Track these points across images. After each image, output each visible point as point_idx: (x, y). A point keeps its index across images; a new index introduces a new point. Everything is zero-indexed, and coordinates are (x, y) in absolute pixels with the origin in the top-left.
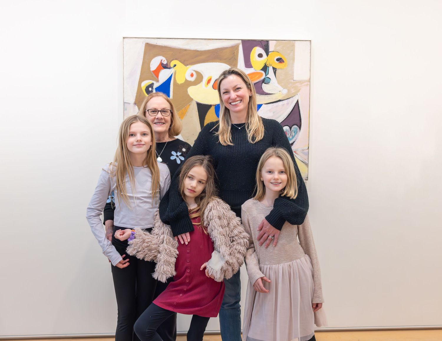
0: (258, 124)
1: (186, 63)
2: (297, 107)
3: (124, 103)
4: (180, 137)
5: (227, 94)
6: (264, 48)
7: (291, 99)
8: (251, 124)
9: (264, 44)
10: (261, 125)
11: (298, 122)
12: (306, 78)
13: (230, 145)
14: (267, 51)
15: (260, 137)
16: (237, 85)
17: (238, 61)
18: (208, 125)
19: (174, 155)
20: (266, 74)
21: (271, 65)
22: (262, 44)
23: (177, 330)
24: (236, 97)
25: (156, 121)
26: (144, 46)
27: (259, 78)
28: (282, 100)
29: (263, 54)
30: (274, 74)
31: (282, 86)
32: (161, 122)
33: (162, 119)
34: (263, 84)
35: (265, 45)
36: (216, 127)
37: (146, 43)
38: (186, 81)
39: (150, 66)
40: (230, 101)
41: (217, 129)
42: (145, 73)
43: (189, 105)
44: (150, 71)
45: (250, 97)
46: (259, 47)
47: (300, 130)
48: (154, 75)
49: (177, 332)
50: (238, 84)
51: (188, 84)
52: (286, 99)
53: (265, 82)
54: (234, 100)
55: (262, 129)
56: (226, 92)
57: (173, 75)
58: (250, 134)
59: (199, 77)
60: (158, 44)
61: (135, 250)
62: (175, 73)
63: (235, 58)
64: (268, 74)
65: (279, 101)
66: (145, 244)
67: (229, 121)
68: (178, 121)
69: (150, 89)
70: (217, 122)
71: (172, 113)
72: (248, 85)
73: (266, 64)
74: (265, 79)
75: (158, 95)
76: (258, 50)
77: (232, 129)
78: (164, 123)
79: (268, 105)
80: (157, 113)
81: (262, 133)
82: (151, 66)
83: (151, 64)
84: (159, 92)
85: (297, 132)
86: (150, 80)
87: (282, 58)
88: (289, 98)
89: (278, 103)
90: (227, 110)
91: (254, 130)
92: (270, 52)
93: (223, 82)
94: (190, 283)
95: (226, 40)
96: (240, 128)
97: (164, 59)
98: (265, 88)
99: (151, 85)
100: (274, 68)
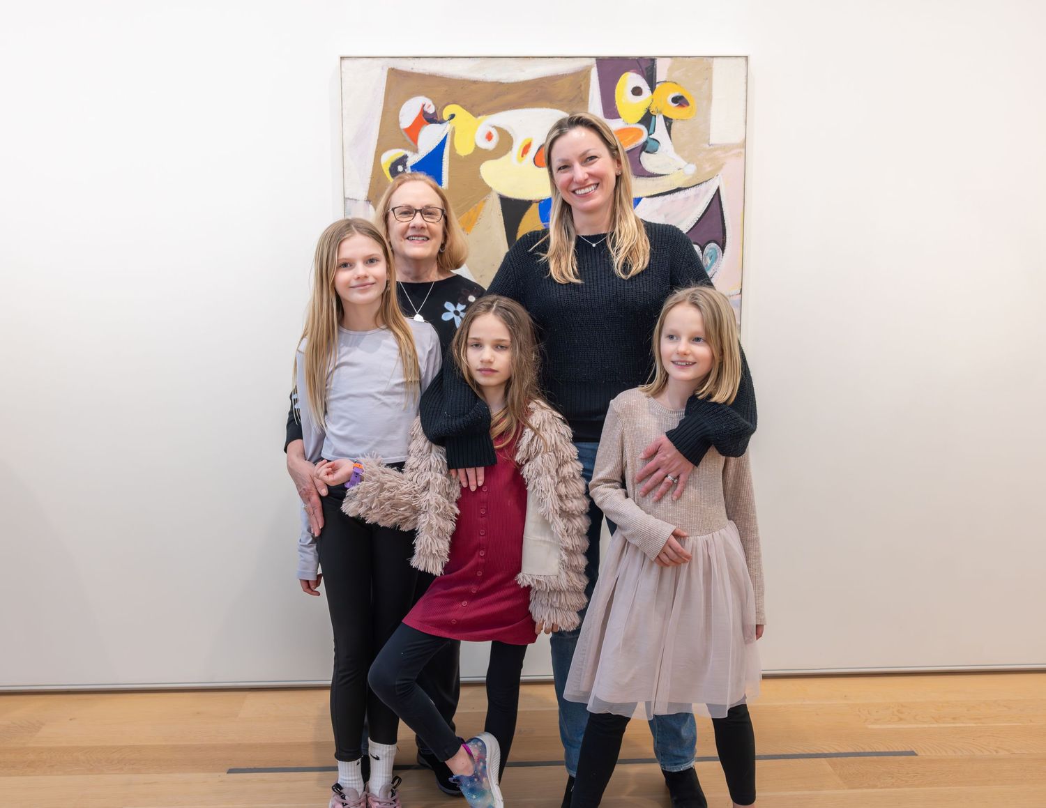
0: (636, 236)
1: (476, 110)
2: (716, 202)
3: (345, 199)
4: (464, 272)
5: (566, 172)
6: (646, 74)
7: (704, 185)
8: (620, 237)
9: (644, 65)
10: (642, 238)
11: (719, 235)
12: (737, 138)
13: (574, 284)
14: (652, 81)
15: (640, 264)
16: (588, 151)
17: (588, 104)
18: (525, 237)
19: (449, 311)
20: (648, 131)
21: (661, 112)
22: (639, 65)
23: (461, 674)
24: (586, 176)
25: (410, 233)
26: (385, 74)
27: (635, 141)
28: (685, 189)
29: (642, 88)
30: (666, 131)
31: (683, 157)
32: (421, 234)
33: (423, 228)
34: (643, 153)
35: (646, 69)
36: (542, 243)
37: (389, 69)
38: (477, 148)
39: (398, 118)
40: (572, 187)
41: (544, 248)
42: (390, 133)
43: (485, 201)
44: (400, 128)
45: (618, 177)
46: (633, 72)
47: (723, 252)
48: (408, 138)
49: (461, 679)
50: (590, 148)
51: (481, 155)
52: (694, 186)
53: (647, 149)
54: (583, 185)
55: (644, 246)
56: (565, 167)
57: (449, 137)
58: (618, 259)
59: (505, 142)
60: (415, 70)
61: (362, 505)
62: (453, 133)
63: (581, 98)
64: (654, 131)
65: (679, 190)
66: (386, 494)
67: (572, 230)
68: (460, 237)
69: (400, 168)
70: (546, 232)
71: (446, 218)
72: (613, 150)
73: (648, 110)
74: (646, 142)
75: (416, 177)
76: (631, 79)
77: (577, 246)
78: (428, 239)
79: (655, 198)
80: (413, 215)
81: (644, 254)
82: (401, 119)
83: (400, 114)
84: (417, 173)
85: (716, 258)
86: (400, 148)
87: (686, 97)
88: (699, 184)
89: (677, 194)
90: (566, 207)
91: (627, 250)
92: (658, 83)
93: (558, 144)
94: (484, 579)
95: (563, 59)
96: (594, 245)
97: (428, 102)
98: (648, 161)
99: (402, 161)
100: (666, 119)
